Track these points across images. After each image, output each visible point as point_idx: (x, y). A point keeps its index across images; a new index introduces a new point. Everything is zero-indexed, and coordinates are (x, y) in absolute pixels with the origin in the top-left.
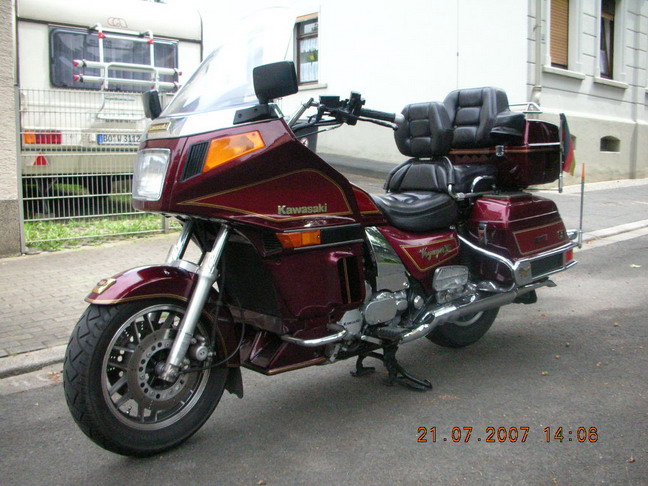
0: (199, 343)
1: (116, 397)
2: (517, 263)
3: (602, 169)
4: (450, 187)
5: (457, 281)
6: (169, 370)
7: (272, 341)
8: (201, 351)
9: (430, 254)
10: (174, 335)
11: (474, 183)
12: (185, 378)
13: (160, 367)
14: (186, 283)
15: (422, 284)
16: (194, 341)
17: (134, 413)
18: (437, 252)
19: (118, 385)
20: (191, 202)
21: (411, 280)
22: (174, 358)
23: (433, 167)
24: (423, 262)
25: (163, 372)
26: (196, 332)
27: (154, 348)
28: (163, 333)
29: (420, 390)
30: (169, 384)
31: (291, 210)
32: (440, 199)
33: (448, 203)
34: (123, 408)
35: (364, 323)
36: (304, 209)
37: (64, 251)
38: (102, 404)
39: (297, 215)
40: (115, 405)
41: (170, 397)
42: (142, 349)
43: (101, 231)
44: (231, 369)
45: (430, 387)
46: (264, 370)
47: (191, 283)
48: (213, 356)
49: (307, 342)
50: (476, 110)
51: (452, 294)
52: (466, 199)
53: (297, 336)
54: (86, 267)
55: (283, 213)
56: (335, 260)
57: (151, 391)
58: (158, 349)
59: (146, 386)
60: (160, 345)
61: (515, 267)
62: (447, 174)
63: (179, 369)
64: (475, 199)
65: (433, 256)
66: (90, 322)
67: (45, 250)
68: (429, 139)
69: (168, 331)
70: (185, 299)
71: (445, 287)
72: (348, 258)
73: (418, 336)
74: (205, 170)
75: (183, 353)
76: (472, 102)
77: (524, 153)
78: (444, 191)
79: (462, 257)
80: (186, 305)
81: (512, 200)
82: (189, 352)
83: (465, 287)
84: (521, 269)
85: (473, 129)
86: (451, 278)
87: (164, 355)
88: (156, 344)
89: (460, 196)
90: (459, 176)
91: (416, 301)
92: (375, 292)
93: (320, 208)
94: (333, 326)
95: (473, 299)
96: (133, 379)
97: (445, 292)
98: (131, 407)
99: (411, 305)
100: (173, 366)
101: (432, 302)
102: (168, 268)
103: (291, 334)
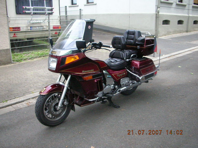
0: (65, 101)
1: (47, 114)
2: (141, 77)
3: (178, 30)
4: (125, 58)
5: (126, 81)
6: (59, 108)
7: (81, 99)
8: (66, 103)
9: (120, 75)
10: (59, 100)
11: (131, 56)
12: (62, 109)
13: (56, 107)
14: (61, 88)
15: (118, 83)
16: (64, 101)
17: (51, 117)
18: (121, 75)
19: (47, 111)
20: (62, 71)
21: (115, 82)
22: (59, 105)
23: (121, 52)
24: (118, 77)
25: (57, 108)
26: (64, 98)
27: (55, 103)
28: (57, 99)
29: (117, 108)
30: (58, 111)
31: (85, 71)
32: (123, 61)
33: (125, 62)
34: (48, 116)
35: (103, 93)
36: (89, 71)
37: (23, 62)
38: (44, 116)
39: (87, 72)
40: (47, 116)
41: (59, 113)
42: (52, 104)
43: (33, 55)
44: (72, 106)
45: (119, 107)
46: (80, 105)
47: (63, 87)
48: (68, 104)
49: (90, 100)
50: (133, 36)
51: (125, 84)
52: (129, 61)
53: (87, 98)
54: (30, 68)
55: (84, 72)
56: (96, 81)
57: (54, 112)
58: (56, 103)
59: (53, 111)
60: (56, 102)
61: (140, 78)
62: (124, 55)
63: (61, 107)
64: (131, 60)
65: (120, 76)
66: (41, 99)
67: (18, 62)
68: (120, 45)
69: (58, 99)
70: (61, 91)
71: (123, 83)
72: (99, 81)
73: (117, 95)
74: (65, 64)
75: (62, 104)
76: (132, 34)
77: (144, 49)
78: (123, 59)
79: (128, 75)
80: (62, 93)
81: (140, 61)
82: (63, 103)
83: (129, 82)
84: (142, 79)
85: (132, 41)
86: (125, 81)
87: (57, 104)
88: (55, 102)
89: (128, 60)
90: (128, 55)
91: (116, 87)
92: (106, 86)
93: (92, 70)
94: (96, 96)
95: (131, 84)
96: (50, 110)
97: (123, 84)
98: (50, 116)
99: (115, 88)
100: (59, 107)
101: (120, 86)
102: (57, 84)
103: (86, 98)
